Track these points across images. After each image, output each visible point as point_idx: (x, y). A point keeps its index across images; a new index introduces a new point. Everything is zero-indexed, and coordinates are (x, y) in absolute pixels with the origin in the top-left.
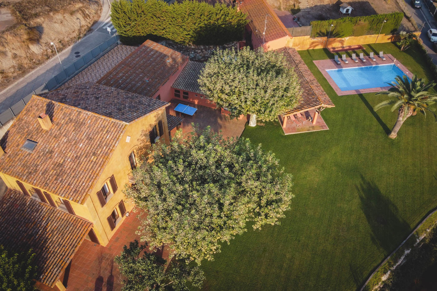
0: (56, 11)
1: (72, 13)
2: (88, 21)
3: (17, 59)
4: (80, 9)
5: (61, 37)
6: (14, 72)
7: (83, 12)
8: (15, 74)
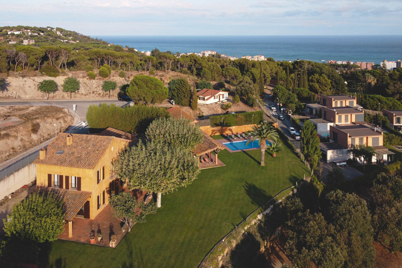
0: (48, 117)
1: (57, 119)
2: (66, 125)
3: (23, 142)
4: (62, 117)
5: (49, 132)
6: (20, 149)
7: (64, 119)
8: (21, 150)
